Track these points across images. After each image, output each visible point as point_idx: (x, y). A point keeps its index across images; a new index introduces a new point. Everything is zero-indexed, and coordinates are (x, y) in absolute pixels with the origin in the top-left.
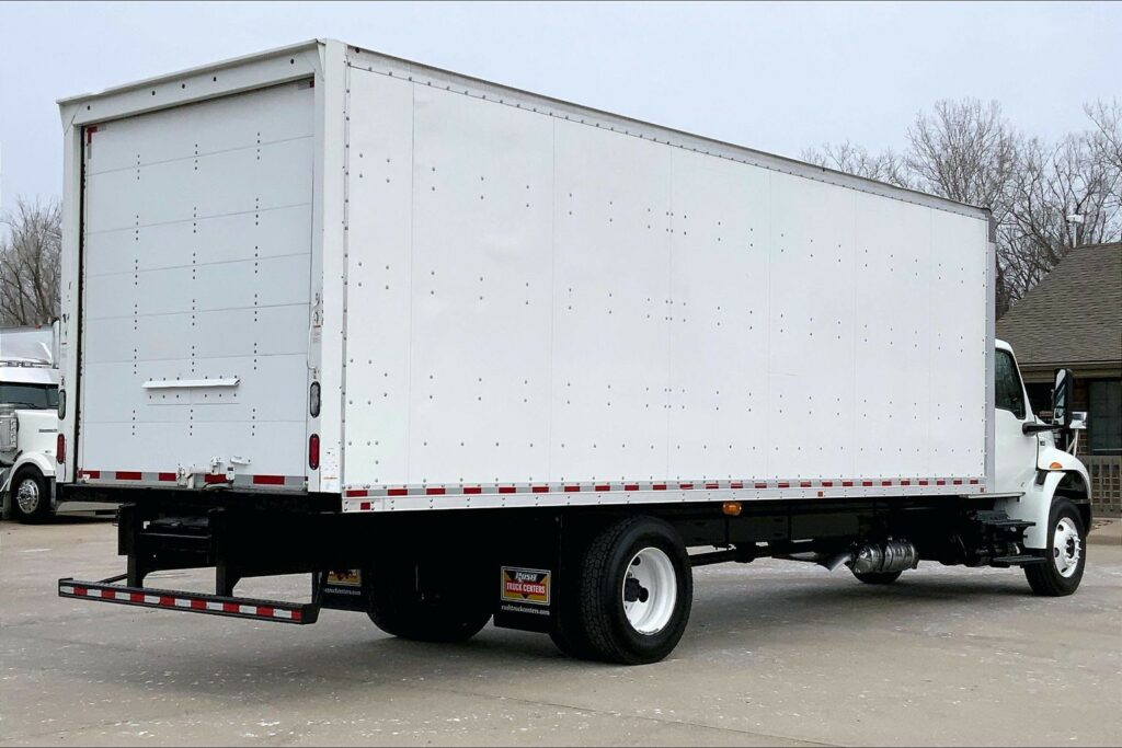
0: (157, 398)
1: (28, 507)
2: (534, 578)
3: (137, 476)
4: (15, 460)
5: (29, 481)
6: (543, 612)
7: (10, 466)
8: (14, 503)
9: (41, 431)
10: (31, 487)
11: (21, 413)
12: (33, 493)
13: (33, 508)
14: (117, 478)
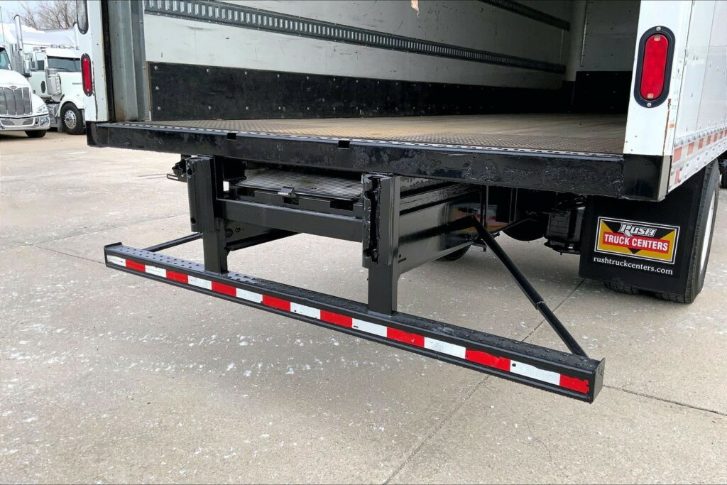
1: (72, 125)
2: (653, 233)
4: (61, 100)
5: (70, 111)
6: (664, 271)
7: (59, 103)
8: (63, 123)
9: (74, 84)
10: (71, 115)
11: (61, 74)
12: (73, 118)
13: (74, 126)
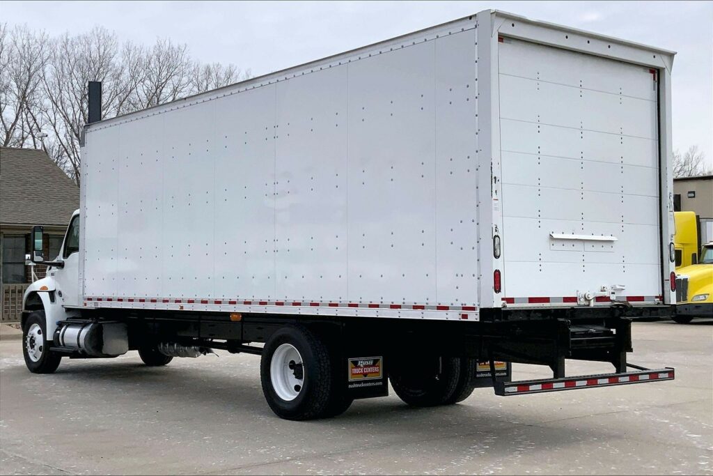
0: (558, 246)
3: (547, 300)
6: (502, 374)
14: (530, 302)
